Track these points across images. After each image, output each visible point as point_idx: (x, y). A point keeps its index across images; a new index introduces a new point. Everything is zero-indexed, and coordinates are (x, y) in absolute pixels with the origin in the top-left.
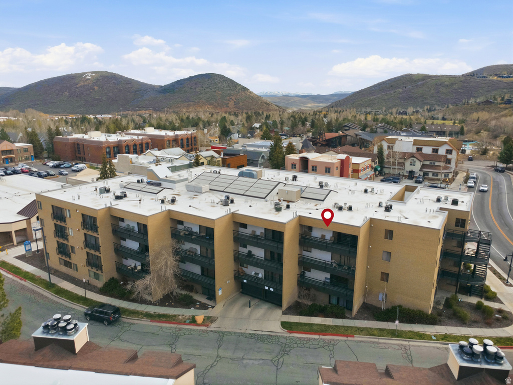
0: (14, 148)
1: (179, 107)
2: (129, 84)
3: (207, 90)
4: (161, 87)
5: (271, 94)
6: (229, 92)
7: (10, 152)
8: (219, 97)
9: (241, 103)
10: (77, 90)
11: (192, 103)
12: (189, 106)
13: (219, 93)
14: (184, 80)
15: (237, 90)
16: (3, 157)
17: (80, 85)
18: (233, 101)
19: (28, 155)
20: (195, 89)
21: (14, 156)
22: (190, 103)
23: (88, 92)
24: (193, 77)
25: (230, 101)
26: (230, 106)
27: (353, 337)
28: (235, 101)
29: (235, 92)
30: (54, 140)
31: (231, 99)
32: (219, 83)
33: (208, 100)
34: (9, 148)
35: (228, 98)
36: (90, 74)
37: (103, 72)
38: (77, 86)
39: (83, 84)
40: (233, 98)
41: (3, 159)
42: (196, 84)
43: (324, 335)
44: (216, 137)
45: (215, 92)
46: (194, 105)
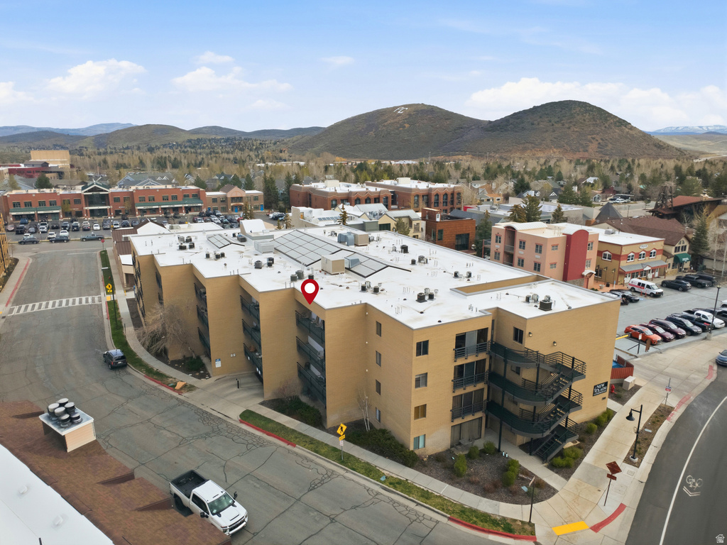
0: (244, 196)
1: (510, 151)
2: (448, 119)
3: (556, 125)
4: (490, 122)
5: (685, 130)
6: (592, 128)
7: (240, 199)
8: (574, 136)
9: (610, 146)
10: (384, 128)
11: (530, 146)
12: (524, 150)
13: (576, 130)
14: (525, 112)
15: (606, 125)
16: (232, 204)
17: (389, 122)
18: (597, 143)
19: (257, 203)
20: (538, 124)
21: (242, 204)
22: (527, 145)
23: (397, 131)
24: (538, 107)
25: (592, 143)
26: (590, 150)
27: (294, 446)
28: (601, 141)
29: (603, 128)
30: (291, 189)
31: (594, 138)
32: (578, 114)
33: (555, 140)
34: (239, 195)
35: (589, 137)
36: (403, 108)
37: (418, 104)
38: (386, 124)
39: (392, 121)
40: (598, 138)
41: (232, 207)
42: (541, 117)
43: (268, 435)
44: (499, 195)
45: (569, 128)
46: (534, 148)
